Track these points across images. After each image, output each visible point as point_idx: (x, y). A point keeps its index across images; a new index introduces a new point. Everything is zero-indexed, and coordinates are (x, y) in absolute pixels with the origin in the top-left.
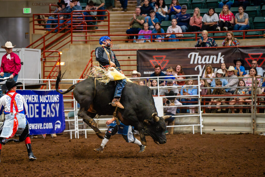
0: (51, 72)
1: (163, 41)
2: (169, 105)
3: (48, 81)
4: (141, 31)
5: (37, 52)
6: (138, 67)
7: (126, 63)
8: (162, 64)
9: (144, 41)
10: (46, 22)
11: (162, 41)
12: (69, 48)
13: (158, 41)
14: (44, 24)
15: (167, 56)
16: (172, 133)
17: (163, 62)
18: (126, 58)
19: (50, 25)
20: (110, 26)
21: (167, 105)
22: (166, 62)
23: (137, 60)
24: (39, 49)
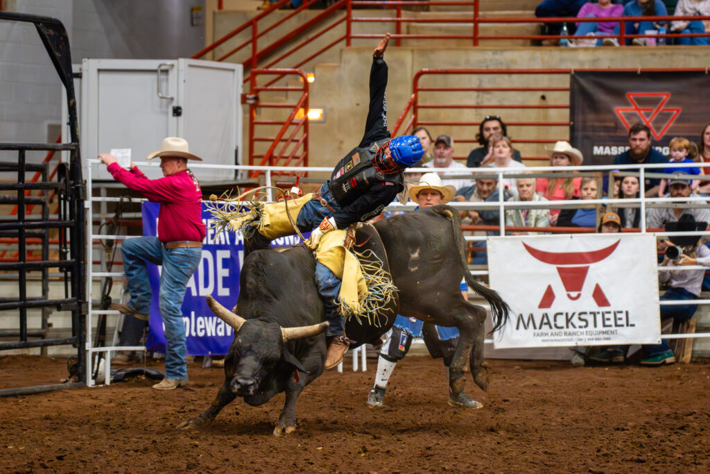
0: (275, 142)
1: (662, 43)
2: (675, 264)
3: (263, 173)
4: (588, 7)
5: (231, 73)
6: (573, 129)
7: (532, 115)
8: (656, 122)
9: (595, 41)
11: (657, 42)
12: (341, 62)
13: (645, 44)
15: (676, 93)
16: (687, 357)
17: (661, 114)
18: (534, 99)
21: (671, 261)
22: (668, 115)
23: (572, 107)
24: (238, 63)
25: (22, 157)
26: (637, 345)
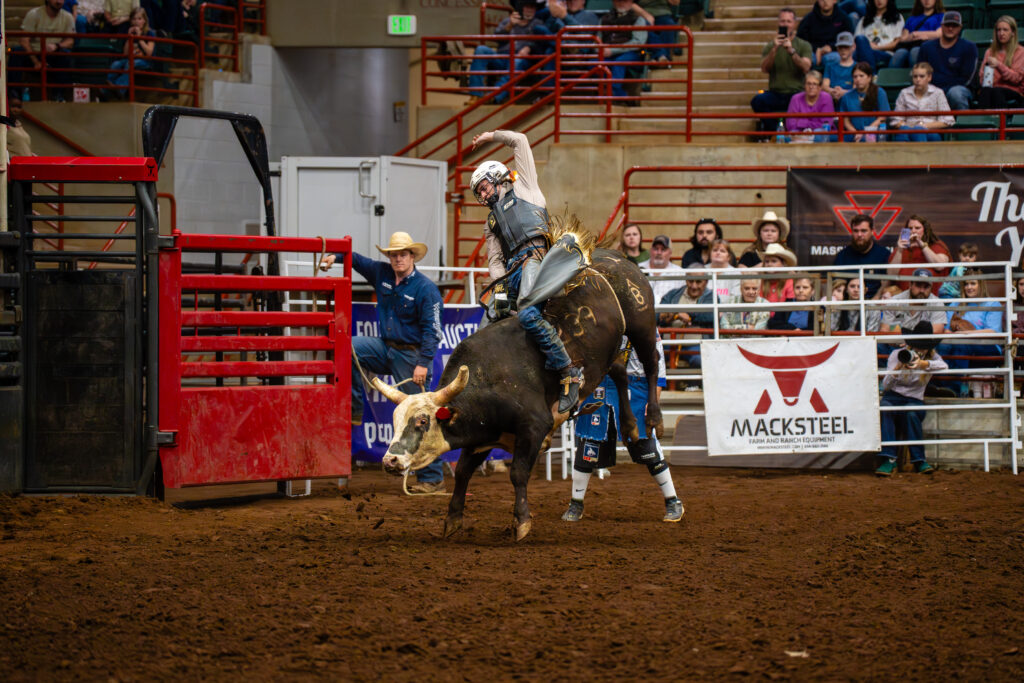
1: (883, 140)
3: (467, 274)
5: (435, 171)
7: (747, 214)
9: (812, 137)
10: (469, 67)
11: (878, 140)
12: (549, 158)
13: (865, 140)
14: (459, 71)
15: (898, 192)
17: (881, 213)
18: (750, 197)
19: (483, 75)
20: (694, 81)
22: (891, 213)
23: (789, 206)
24: (442, 160)
25: (219, 259)
26: (858, 452)
